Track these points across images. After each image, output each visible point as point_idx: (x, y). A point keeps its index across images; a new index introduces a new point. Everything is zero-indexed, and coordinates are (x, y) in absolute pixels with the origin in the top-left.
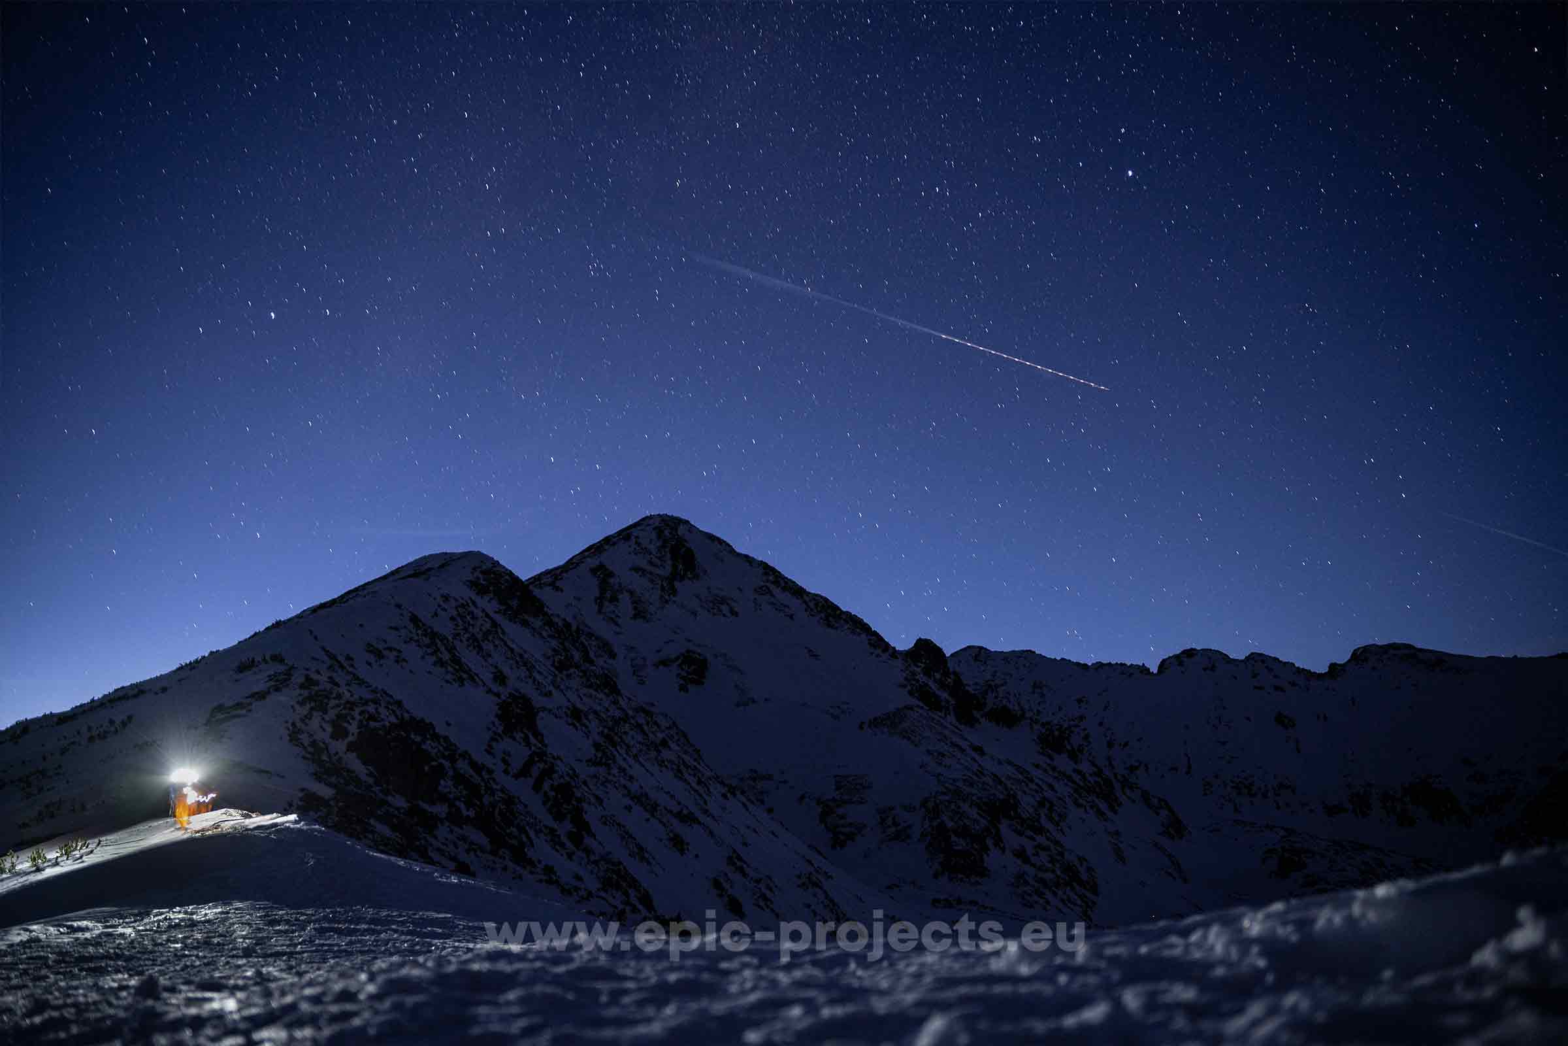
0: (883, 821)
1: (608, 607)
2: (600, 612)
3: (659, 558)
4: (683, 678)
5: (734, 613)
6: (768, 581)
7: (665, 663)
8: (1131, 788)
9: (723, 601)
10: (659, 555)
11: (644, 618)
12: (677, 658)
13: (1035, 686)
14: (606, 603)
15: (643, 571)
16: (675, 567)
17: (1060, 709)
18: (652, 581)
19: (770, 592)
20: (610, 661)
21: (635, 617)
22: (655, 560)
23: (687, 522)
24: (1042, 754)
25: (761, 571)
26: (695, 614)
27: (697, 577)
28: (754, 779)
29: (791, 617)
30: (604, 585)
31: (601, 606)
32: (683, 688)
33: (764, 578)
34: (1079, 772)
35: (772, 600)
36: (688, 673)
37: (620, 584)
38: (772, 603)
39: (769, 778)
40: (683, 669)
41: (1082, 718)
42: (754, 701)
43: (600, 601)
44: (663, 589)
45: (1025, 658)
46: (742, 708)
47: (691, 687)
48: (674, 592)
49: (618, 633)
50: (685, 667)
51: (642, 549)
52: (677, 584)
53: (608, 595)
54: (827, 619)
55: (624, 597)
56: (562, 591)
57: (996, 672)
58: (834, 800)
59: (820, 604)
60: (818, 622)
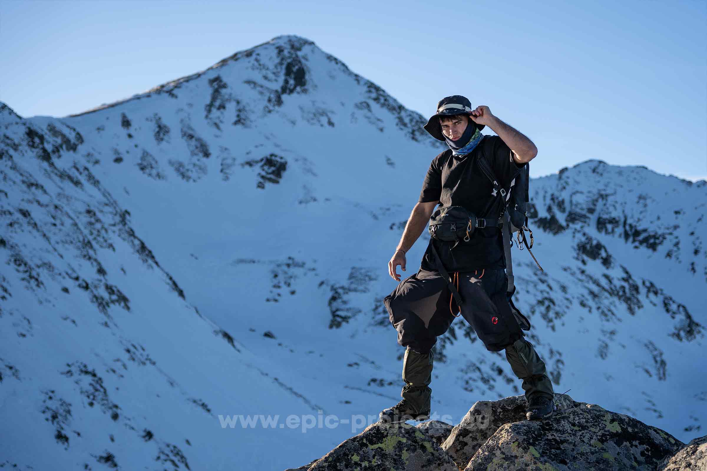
0: (377, 308)
1: (215, 113)
2: (207, 117)
3: (274, 73)
4: (263, 177)
5: (331, 124)
6: (370, 97)
7: (250, 164)
8: (656, 293)
9: (323, 113)
10: (275, 71)
11: (243, 124)
12: (262, 160)
13: (640, 197)
14: (214, 110)
15: (255, 83)
16: (286, 82)
17: (659, 218)
18: (261, 93)
19: (368, 106)
20: (204, 160)
21: (236, 123)
22: (271, 76)
23: (312, 43)
24: (577, 259)
25: (365, 89)
26: (293, 123)
27: (305, 91)
28: (288, 265)
29: (381, 130)
30: (216, 93)
31: (209, 111)
32: (261, 186)
33: (367, 95)
34: (606, 277)
35: (369, 114)
36: (267, 173)
37: (230, 95)
38: (368, 118)
39: (302, 265)
40: (263, 170)
41: (676, 227)
42: (315, 200)
43: (209, 107)
44: (269, 100)
45: (637, 173)
46: (303, 205)
47: (268, 185)
48: (279, 102)
49: (217, 136)
50: (266, 168)
51: (260, 65)
52: (284, 97)
53: (218, 103)
54: (413, 132)
55: (231, 107)
56: (176, 97)
57: (609, 183)
58: (343, 288)
59: (415, 120)
60: (406, 135)
